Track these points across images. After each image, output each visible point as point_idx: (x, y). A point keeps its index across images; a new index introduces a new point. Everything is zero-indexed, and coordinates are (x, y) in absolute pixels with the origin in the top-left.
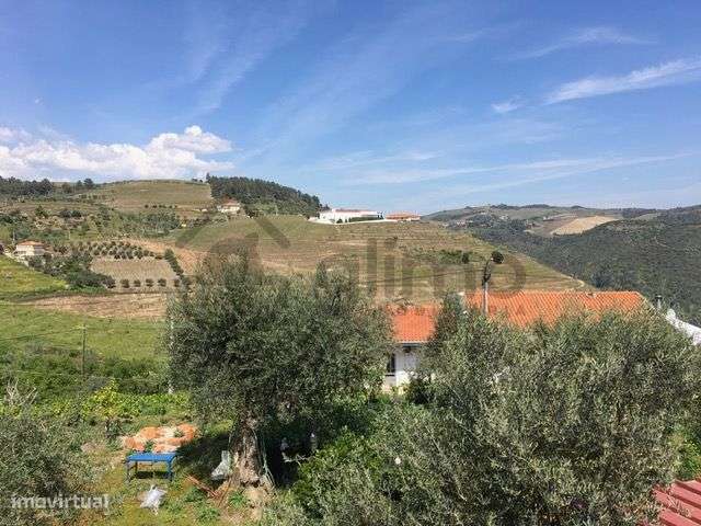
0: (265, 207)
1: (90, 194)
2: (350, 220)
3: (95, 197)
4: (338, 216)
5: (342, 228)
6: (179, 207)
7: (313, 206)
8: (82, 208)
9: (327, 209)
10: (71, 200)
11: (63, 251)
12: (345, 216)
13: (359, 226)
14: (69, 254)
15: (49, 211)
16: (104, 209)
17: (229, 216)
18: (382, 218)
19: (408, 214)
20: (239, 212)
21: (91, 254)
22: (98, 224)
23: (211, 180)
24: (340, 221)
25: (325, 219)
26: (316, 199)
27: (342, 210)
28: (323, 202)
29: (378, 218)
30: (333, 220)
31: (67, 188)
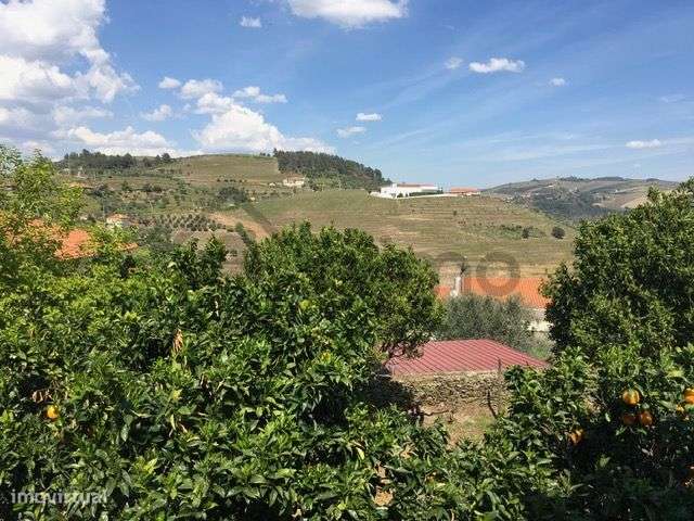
0: (329, 181)
1: (168, 168)
2: (411, 195)
3: (172, 171)
4: (399, 190)
5: (403, 202)
6: (249, 181)
7: (375, 179)
8: (162, 183)
9: (389, 183)
10: (152, 176)
11: (146, 223)
12: (405, 191)
13: (418, 201)
14: (152, 226)
15: (132, 186)
16: (181, 184)
17: (295, 189)
18: (442, 193)
19: (467, 188)
20: (304, 186)
21: (171, 227)
22: (176, 197)
23: (278, 154)
24: (401, 195)
25: (386, 193)
26: (378, 173)
27: (403, 185)
28: (385, 176)
29: (439, 192)
30: (393, 195)
31: (147, 163)
